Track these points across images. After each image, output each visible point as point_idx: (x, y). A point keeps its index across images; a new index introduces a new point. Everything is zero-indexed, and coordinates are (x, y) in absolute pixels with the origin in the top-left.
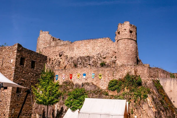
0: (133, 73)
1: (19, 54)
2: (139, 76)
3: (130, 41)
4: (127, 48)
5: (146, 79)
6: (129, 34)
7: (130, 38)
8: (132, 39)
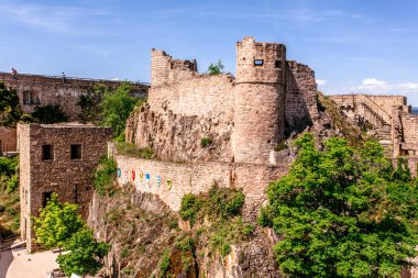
0: (226, 183)
1: (35, 143)
2: (242, 189)
3: (254, 87)
4: (247, 107)
5: (259, 196)
6: (252, 70)
7: (254, 79)
8: (261, 83)
